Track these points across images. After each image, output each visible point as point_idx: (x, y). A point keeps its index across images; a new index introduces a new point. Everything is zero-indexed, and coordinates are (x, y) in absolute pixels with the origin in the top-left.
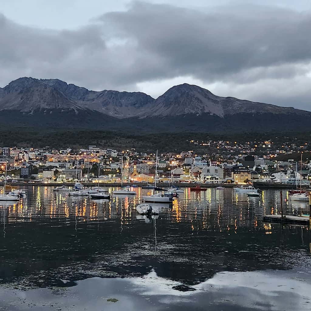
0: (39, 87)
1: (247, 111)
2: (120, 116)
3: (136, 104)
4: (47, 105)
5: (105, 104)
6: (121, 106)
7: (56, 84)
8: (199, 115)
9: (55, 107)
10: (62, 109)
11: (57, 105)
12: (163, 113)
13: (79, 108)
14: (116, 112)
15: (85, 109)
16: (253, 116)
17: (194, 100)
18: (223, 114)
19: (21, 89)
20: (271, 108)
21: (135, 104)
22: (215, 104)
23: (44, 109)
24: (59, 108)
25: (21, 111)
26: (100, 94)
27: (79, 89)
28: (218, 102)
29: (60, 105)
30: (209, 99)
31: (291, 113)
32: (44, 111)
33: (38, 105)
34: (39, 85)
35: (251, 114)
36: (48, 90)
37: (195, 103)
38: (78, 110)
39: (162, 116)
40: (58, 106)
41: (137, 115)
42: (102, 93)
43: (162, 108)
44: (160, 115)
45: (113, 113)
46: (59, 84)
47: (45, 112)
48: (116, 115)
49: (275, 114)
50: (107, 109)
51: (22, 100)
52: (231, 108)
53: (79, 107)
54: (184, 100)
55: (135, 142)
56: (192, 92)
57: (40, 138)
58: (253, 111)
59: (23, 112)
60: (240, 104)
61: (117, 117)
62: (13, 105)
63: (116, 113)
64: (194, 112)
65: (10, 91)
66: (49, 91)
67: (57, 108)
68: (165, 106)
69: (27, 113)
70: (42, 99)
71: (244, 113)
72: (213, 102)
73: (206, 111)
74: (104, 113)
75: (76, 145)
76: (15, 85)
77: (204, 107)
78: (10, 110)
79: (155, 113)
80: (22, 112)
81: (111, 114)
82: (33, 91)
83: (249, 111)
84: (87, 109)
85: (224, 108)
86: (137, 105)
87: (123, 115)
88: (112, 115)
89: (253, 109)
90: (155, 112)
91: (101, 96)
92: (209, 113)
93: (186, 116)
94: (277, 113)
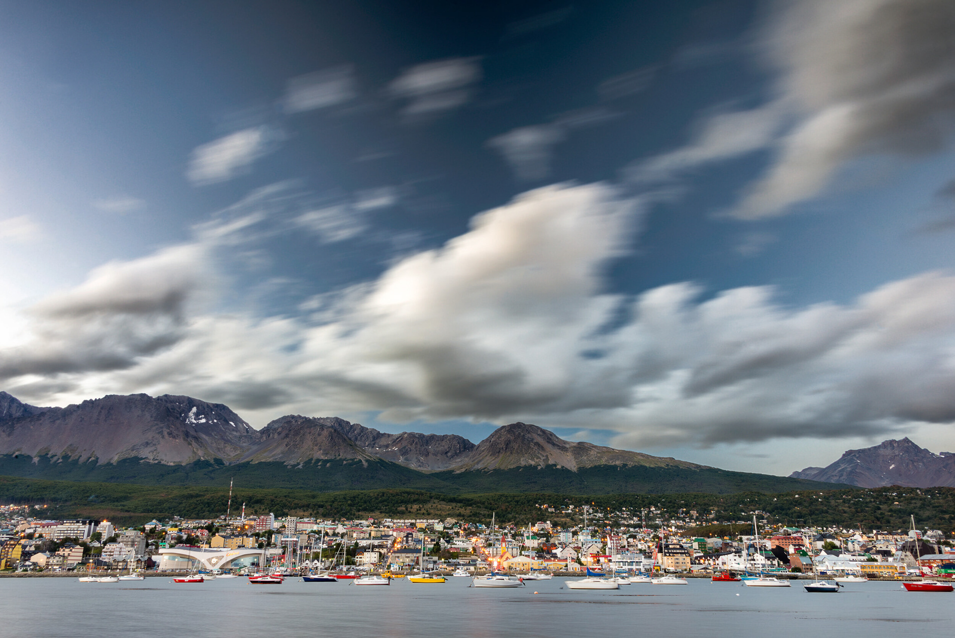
0: (312, 428)
1: (609, 463)
2: (426, 470)
3: (448, 452)
4: (323, 454)
5: (404, 452)
6: (427, 455)
7: (334, 424)
8: (542, 468)
9: (334, 457)
10: (345, 460)
11: (337, 455)
12: (489, 465)
13: (368, 458)
14: (420, 464)
15: (377, 460)
16: (619, 469)
17: (533, 446)
18: (575, 467)
19: (287, 432)
20: (642, 458)
21: (446, 453)
22: (562, 452)
23: (318, 460)
24: (341, 459)
25: (285, 463)
26: (397, 439)
27: (367, 432)
28: (567, 449)
29: (341, 454)
30: (554, 444)
31: (671, 466)
32: (318, 463)
33: (310, 455)
34: (313, 425)
35: (615, 467)
36: (325, 433)
37: (534, 450)
38: (367, 461)
39: (488, 469)
40: (339, 455)
41: (450, 467)
42: (400, 437)
43: (487, 458)
44: (485, 468)
45: (415, 465)
46: (340, 425)
47: (320, 464)
48: (419, 468)
49: (649, 467)
50: (406, 459)
51: (288, 448)
52: (585, 458)
53: (367, 455)
54: (519, 446)
55: (462, 508)
56: (529, 435)
57: (322, 503)
58: (618, 463)
59: (287, 466)
60: (598, 453)
61: (422, 470)
62: (275, 454)
63: (420, 466)
64: (533, 463)
65: (270, 435)
66: (327, 434)
67: (338, 459)
68: (490, 456)
69: (294, 466)
70: (316, 445)
71: (606, 465)
72: (559, 449)
73: (551, 462)
74: (403, 465)
75: (375, 513)
76: (276, 426)
77: (547, 456)
78: (269, 462)
79: (477, 465)
80: (287, 464)
81: (413, 466)
82: (304, 435)
83: (612, 462)
84: (380, 459)
85: (575, 458)
86: (449, 454)
87: (429, 469)
88: (415, 469)
89: (618, 459)
90: (478, 463)
91: (398, 440)
92: (555, 465)
93: (522, 469)
94: (652, 466)
